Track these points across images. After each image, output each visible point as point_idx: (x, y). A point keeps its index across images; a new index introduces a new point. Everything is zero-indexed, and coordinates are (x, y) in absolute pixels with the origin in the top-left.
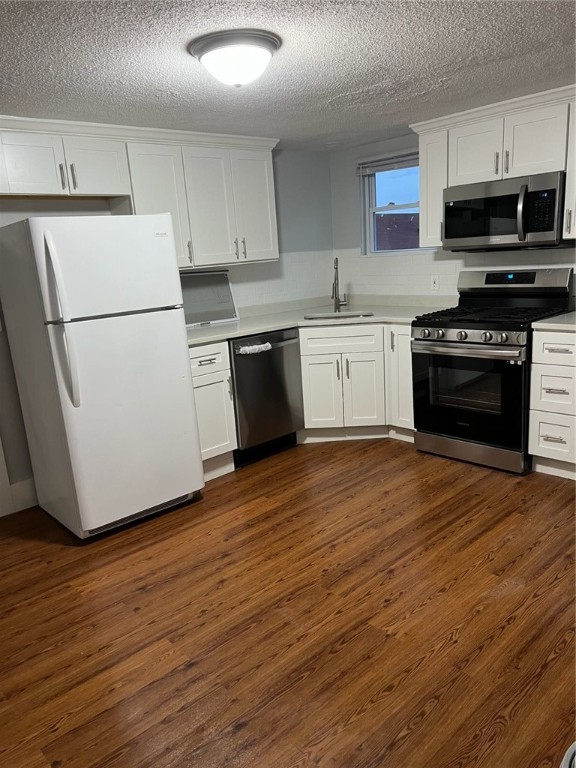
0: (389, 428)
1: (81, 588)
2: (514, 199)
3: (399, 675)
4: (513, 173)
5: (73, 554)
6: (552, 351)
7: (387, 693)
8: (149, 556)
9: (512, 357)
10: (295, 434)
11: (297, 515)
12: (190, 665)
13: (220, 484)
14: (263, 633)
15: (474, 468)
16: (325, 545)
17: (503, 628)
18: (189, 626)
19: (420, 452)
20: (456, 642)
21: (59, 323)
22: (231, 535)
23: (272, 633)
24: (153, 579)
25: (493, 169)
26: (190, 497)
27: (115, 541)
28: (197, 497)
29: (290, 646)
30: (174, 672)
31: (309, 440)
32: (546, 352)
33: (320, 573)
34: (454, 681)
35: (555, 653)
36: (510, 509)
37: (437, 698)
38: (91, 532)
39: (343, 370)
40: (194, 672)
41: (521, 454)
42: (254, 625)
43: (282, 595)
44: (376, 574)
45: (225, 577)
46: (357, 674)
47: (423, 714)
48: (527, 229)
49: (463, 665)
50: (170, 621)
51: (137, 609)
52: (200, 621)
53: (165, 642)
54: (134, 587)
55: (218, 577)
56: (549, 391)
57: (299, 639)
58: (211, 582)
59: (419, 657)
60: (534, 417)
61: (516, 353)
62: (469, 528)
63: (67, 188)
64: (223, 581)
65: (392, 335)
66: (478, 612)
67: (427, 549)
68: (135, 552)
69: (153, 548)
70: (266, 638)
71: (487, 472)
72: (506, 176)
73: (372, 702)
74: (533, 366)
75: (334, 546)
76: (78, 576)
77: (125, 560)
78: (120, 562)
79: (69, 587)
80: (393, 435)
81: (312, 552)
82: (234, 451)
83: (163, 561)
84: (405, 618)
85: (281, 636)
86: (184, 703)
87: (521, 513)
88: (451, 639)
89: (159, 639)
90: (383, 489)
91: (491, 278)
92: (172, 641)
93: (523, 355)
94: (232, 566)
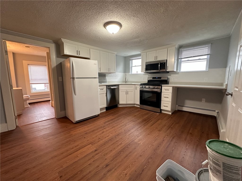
0: (135, 104)
1: (73, 133)
2: (158, 64)
3: (142, 153)
4: (158, 60)
5: (72, 126)
6: (165, 90)
7: (140, 157)
8: (88, 126)
9: (158, 91)
10: (117, 105)
11: (118, 119)
12: (96, 150)
13: (103, 113)
14: (112, 143)
15: (151, 112)
16: (124, 125)
17: (162, 142)
18: (96, 141)
19: (141, 108)
20: (153, 145)
21: (73, 78)
22: (105, 123)
23: (114, 143)
24: (88, 131)
25: (154, 59)
26: (97, 115)
27: (81, 123)
28: (98, 115)
29: (118, 146)
30: (92, 152)
31: (120, 106)
32: (164, 90)
33: (124, 130)
34: (154, 154)
35: (174, 147)
36: (159, 119)
37: (151, 158)
38: (76, 121)
39: (127, 93)
40: (97, 152)
41: (159, 109)
42: (110, 141)
43: (116, 135)
44: (135, 131)
45: (104, 131)
46: (133, 152)
47: (149, 162)
48: (160, 69)
49: (156, 150)
50: (92, 140)
51: (84, 138)
52: (99, 140)
53: (91, 145)
54: (84, 133)
55: (102, 131)
56: (165, 97)
57: (120, 144)
58: (101, 132)
59: (146, 148)
60: (162, 102)
61: (159, 90)
62: (152, 122)
63: (78, 55)
64: (103, 132)
65: (136, 87)
66: (157, 139)
67: (144, 126)
68: (85, 126)
69: (89, 125)
70: (113, 144)
71: (153, 112)
72: (156, 60)
73: (137, 159)
74: (162, 93)
75: (126, 125)
76: (72, 130)
77: (83, 127)
78: (82, 128)
79: (70, 133)
80: (135, 106)
81: (122, 126)
82: (106, 107)
83: (91, 128)
84: (142, 140)
85: (116, 144)
86: (94, 160)
87: (161, 119)
88: (152, 144)
89: (89, 144)
90: (135, 115)
91: (153, 78)
92: (92, 145)
93: (160, 90)
94: (105, 129)
